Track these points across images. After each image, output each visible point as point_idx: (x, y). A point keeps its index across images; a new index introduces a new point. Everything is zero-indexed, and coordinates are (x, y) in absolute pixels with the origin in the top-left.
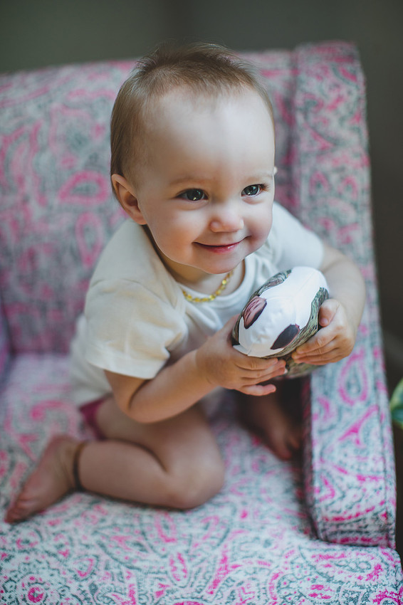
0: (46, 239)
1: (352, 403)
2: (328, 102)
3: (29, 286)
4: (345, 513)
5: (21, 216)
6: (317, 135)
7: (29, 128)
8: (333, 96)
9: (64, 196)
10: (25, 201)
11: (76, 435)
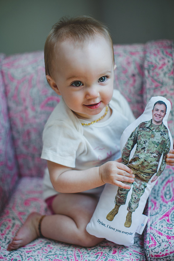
0: (35, 126)
1: (167, 202)
2: (159, 66)
3: (27, 147)
4: (160, 253)
5: (24, 115)
6: (154, 80)
7: (28, 77)
8: (161, 63)
9: (42, 107)
10: (26, 109)
11: (43, 213)
